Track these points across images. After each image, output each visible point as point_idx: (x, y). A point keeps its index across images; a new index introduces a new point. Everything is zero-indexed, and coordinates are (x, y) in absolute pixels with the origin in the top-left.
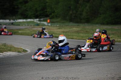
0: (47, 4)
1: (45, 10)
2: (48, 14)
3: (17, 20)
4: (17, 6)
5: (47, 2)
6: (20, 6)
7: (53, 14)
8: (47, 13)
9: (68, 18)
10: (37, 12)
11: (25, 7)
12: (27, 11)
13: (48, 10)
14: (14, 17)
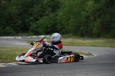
0: (58, 21)
1: (56, 27)
2: (59, 30)
3: (29, 37)
4: (29, 23)
5: (57, 19)
6: (31, 23)
7: (63, 30)
8: (57, 29)
9: (79, 33)
10: (47, 29)
11: (36, 24)
12: (38, 28)
13: (58, 27)
14: (26, 34)
